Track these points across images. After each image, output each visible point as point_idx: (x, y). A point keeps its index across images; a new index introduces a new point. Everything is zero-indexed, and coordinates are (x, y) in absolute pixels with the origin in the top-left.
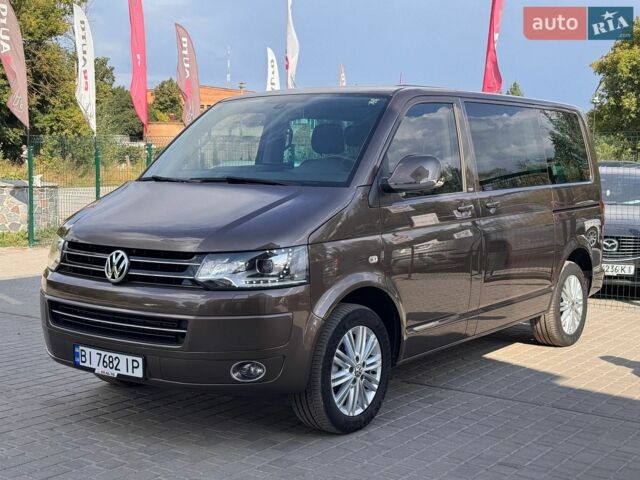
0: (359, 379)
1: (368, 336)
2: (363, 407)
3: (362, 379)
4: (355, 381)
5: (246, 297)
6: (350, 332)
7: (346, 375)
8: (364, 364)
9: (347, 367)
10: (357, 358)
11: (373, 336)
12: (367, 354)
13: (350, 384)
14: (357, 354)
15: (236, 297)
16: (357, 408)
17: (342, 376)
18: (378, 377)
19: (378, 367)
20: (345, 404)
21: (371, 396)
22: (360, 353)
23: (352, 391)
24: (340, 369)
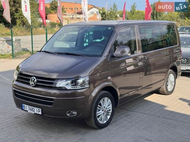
0: (105, 113)
1: (108, 100)
2: (106, 120)
3: (106, 112)
4: (104, 113)
5: (71, 92)
6: (102, 99)
7: (101, 112)
8: (107, 108)
9: (101, 110)
10: (105, 107)
11: (109, 100)
12: (108, 105)
13: (102, 114)
14: (104, 106)
15: (68, 92)
16: (105, 121)
17: (100, 113)
18: (111, 112)
19: (111, 108)
20: (101, 120)
21: (109, 117)
22: (105, 105)
23: (103, 116)
24: (99, 110)
